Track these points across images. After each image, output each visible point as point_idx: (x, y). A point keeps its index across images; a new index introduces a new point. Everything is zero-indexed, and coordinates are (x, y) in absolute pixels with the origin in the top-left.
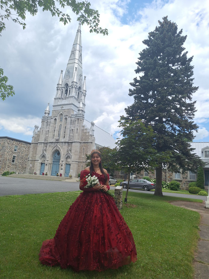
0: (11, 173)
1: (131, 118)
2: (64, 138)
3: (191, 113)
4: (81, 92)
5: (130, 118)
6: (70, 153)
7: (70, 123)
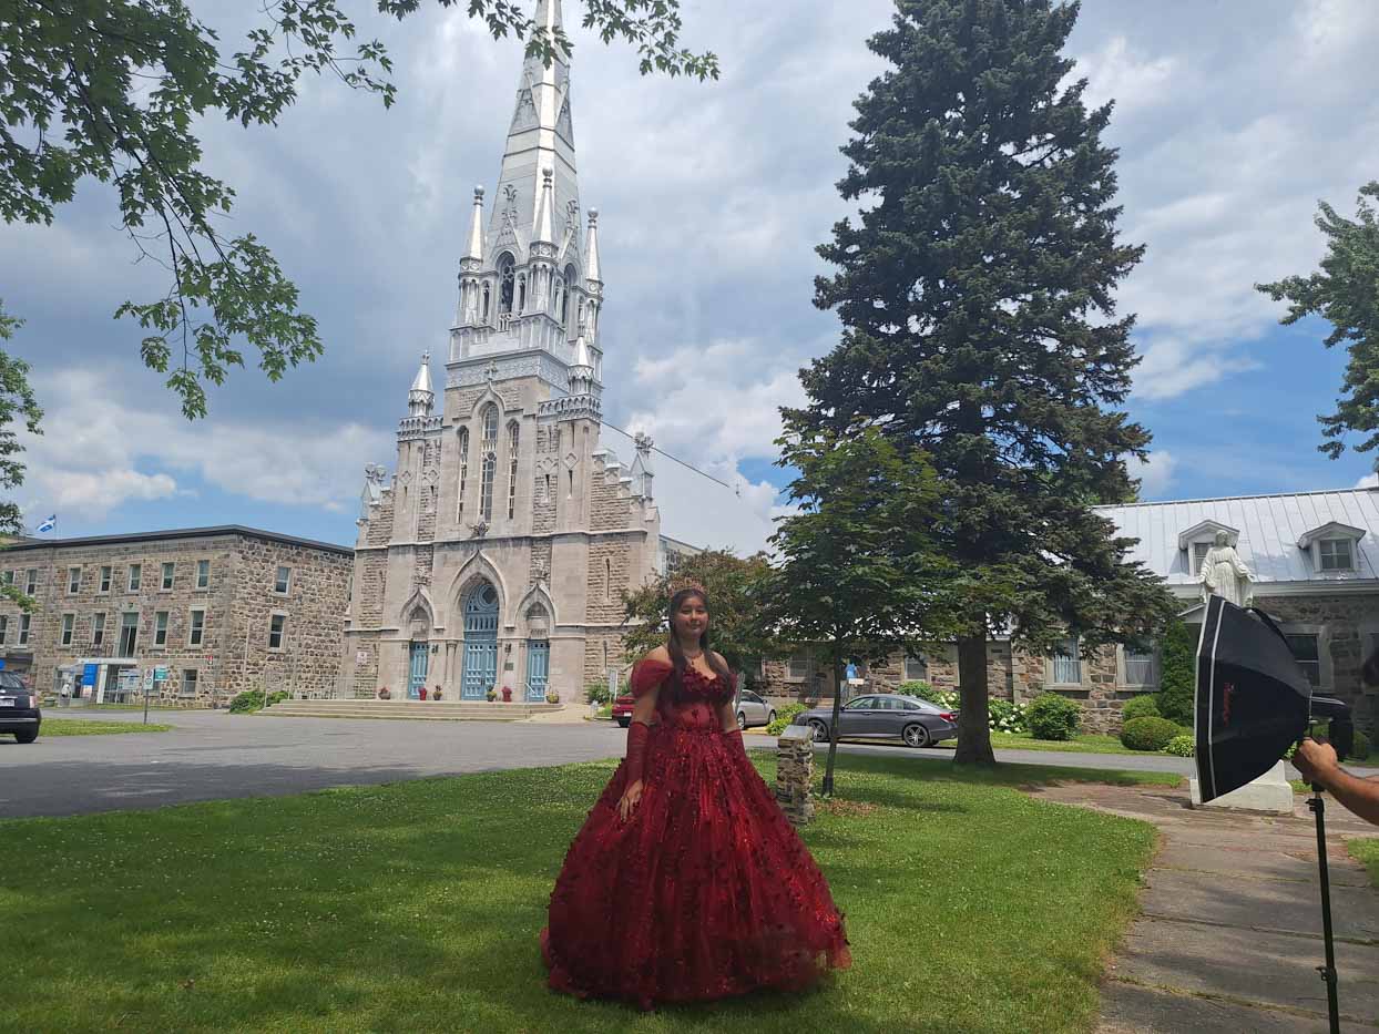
0: (272, 699)
1: (831, 413)
2: (511, 517)
3: (1112, 373)
4: (575, 289)
5: (823, 412)
6: (543, 586)
7: (533, 446)
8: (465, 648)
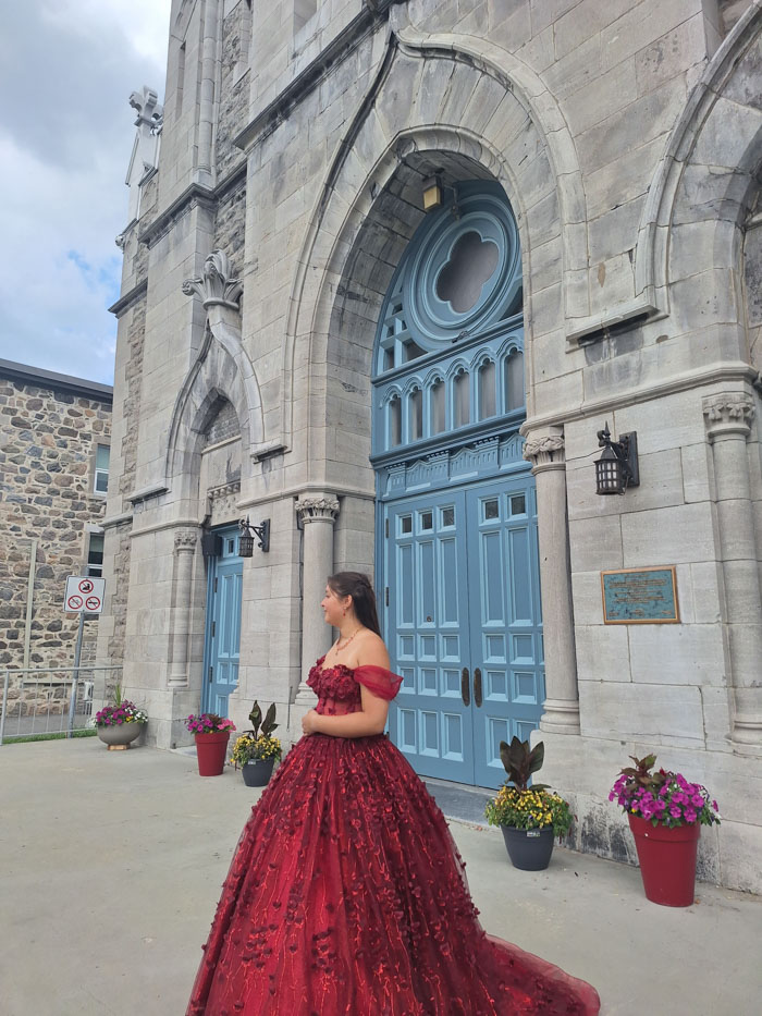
8: (383, 531)
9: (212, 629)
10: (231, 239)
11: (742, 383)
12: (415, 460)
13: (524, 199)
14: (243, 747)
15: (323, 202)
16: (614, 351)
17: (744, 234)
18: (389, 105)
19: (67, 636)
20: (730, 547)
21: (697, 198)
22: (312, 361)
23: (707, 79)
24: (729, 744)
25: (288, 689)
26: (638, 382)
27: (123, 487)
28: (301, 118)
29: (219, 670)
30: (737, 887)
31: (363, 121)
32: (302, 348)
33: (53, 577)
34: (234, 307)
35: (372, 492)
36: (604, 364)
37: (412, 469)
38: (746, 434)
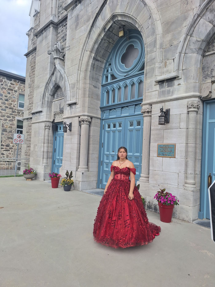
8: (102, 127)
9: (55, 150)
10: (62, 38)
11: (197, 98)
12: (112, 109)
13: (147, 39)
14: (64, 182)
15: (90, 31)
16: (167, 86)
17: (203, 58)
18: (111, 4)
19: (11, 148)
20: (189, 140)
21: (192, 46)
22: (85, 79)
23: (199, 13)
24: (183, 187)
25: (76, 167)
26: (172, 95)
27: (29, 108)
28: (85, 4)
29: (56, 161)
30: (181, 219)
31: (103, 8)
32: (82, 75)
33: (7, 132)
34: (63, 59)
35: (100, 117)
36: (164, 90)
37: (111, 111)
38: (197, 112)
